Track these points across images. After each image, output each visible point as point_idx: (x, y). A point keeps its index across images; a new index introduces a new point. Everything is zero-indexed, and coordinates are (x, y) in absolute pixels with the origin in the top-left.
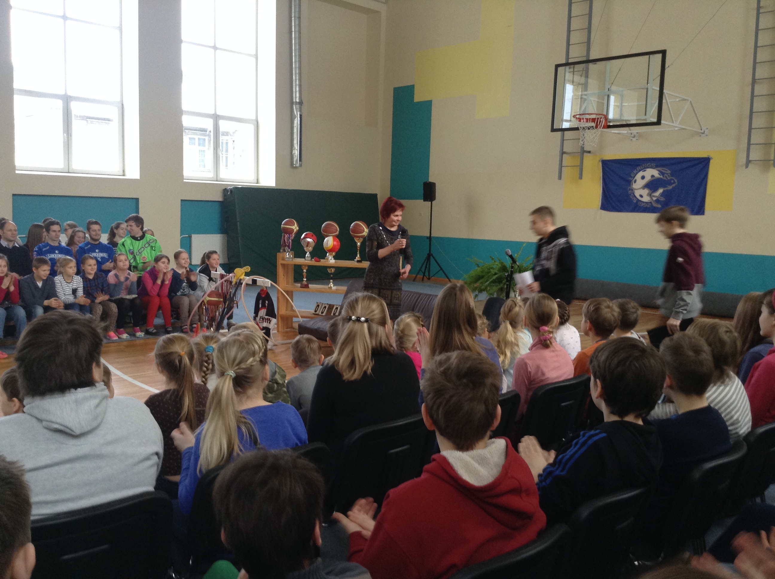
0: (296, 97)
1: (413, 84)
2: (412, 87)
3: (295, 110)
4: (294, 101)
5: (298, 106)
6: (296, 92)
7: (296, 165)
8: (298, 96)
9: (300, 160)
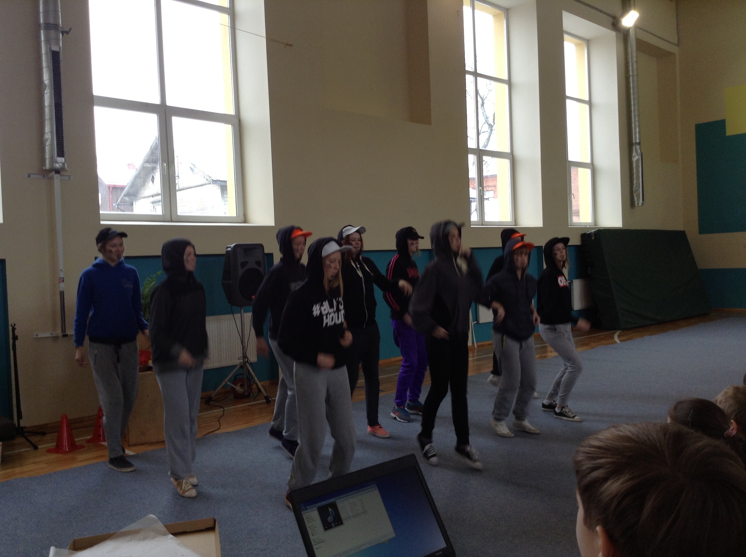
0: (636, 139)
1: (723, 119)
2: (723, 122)
3: (634, 151)
4: (634, 142)
5: (638, 147)
6: (636, 133)
7: (638, 204)
8: (638, 137)
9: (643, 200)
